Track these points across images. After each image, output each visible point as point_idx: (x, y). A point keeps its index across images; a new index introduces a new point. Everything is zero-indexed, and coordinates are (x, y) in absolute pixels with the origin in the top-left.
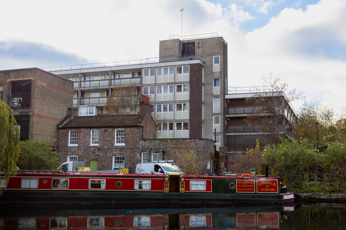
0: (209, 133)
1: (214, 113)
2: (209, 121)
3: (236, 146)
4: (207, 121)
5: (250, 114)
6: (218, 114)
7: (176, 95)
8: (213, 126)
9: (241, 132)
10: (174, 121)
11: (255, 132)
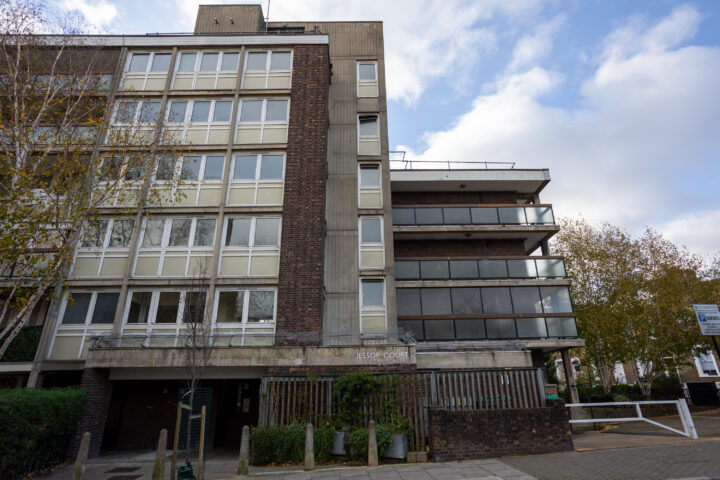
0: (344, 272)
1: (359, 207)
2: (345, 233)
3: (426, 322)
4: (337, 233)
5: (462, 225)
6: (376, 213)
7: (237, 128)
8: (360, 250)
9: (442, 279)
10: (221, 211)
11: (484, 279)
